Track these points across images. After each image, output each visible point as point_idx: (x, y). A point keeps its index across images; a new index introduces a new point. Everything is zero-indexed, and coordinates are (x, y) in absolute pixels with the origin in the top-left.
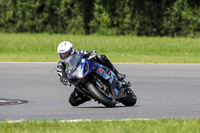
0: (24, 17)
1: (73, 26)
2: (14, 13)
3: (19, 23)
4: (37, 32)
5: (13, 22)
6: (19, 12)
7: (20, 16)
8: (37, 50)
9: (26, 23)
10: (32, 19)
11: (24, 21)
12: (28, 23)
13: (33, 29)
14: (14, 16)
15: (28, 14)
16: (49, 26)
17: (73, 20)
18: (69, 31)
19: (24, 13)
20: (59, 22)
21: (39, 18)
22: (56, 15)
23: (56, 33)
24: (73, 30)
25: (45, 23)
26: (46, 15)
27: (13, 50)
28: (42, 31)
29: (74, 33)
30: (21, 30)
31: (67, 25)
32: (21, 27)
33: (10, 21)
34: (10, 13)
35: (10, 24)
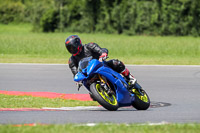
0: (169, 20)
2: (159, 17)
3: (164, 26)
4: (182, 35)
5: (158, 25)
6: (164, 16)
7: (165, 19)
8: (181, 53)
9: (171, 26)
10: (177, 22)
11: (169, 24)
12: (173, 26)
13: (178, 32)
14: (159, 19)
15: (173, 17)
16: (193, 29)
19: (168, 16)
21: (184, 21)
25: (190, 26)
26: (191, 18)
27: (157, 53)
28: (187, 34)
30: (166, 33)
32: (166, 30)
33: (155, 24)
34: (155, 17)
35: (155, 27)
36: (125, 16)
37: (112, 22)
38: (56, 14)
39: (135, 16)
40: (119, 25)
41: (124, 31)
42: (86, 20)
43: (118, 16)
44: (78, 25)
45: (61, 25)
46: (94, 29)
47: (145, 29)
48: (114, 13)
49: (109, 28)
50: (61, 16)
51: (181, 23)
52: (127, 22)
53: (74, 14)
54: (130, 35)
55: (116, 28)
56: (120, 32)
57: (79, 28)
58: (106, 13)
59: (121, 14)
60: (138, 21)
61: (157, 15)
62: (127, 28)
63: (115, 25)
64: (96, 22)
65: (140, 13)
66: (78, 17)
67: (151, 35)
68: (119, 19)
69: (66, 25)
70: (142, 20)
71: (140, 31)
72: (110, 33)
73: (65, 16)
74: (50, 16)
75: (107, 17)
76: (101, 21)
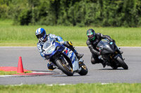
0: (108, 16)
2: (101, 13)
3: (104, 20)
4: (117, 26)
5: (101, 20)
6: (105, 13)
7: (105, 15)
9: (109, 20)
10: (114, 17)
11: (108, 18)
12: (111, 20)
13: (115, 24)
14: (101, 15)
15: (111, 13)
16: (125, 22)
19: (108, 13)
20: (132, 19)
21: (119, 16)
22: (130, 14)
23: (130, 27)
25: (123, 20)
26: (123, 14)
30: (106, 25)
31: (138, 21)
33: (98, 18)
34: (98, 14)
35: (98, 21)
36: (78, 14)
37: (68, 18)
38: (29, 13)
39: (85, 13)
40: (74, 20)
41: (77, 23)
42: (50, 17)
43: (72, 13)
44: (45, 20)
45: (33, 20)
46: (56, 22)
47: (91, 22)
48: (69, 11)
49: (67, 22)
50: (33, 14)
51: (116, 17)
52: (79, 18)
53: (42, 13)
54: (81, 26)
55: (71, 22)
56: (75, 25)
57: (45, 22)
58: (64, 11)
59: (75, 12)
60: (87, 17)
61: (99, 12)
62: (79, 22)
63: (71, 20)
64: (57, 18)
65: (88, 11)
66: (45, 15)
67: (96, 26)
68: (73, 16)
69: (36, 20)
70: (89, 16)
71: (88, 23)
72: (67, 25)
73: (36, 14)
74: (26, 14)
75: (65, 14)
76: (61, 17)
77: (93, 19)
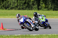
0: (20, 5)
1: (34, 8)
3: (19, 7)
4: (24, 10)
7: (19, 5)
9: (21, 7)
10: (22, 6)
11: (20, 6)
13: (23, 9)
15: (21, 4)
16: (27, 8)
17: (34, 6)
18: (33, 9)
19: (20, 4)
20: (30, 7)
21: (24, 6)
22: (29, 5)
23: (29, 10)
24: (34, 9)
25: (26, 7)
26: (26, 5)
29: (35, 10)
31: (32, 8)
32: (19, 8)
33: (16, 6)
34: (16, 4)
35: (16, 7)
39: (10, 4)
43: (5, 4)
47: (13, 8)
48: (4, 3)
52: (8, 6)
54: (9, 10)
55: (5, 8)
56: (6, 9)
58: (2, 3)
60: (11, 6)
62: (8, 8)
65: (12, 4)
67: (15, 10)
70: (12, 6)
71: (12, 8)
75: (2, 5)
76: (0, 6)
77: (14, 6)
